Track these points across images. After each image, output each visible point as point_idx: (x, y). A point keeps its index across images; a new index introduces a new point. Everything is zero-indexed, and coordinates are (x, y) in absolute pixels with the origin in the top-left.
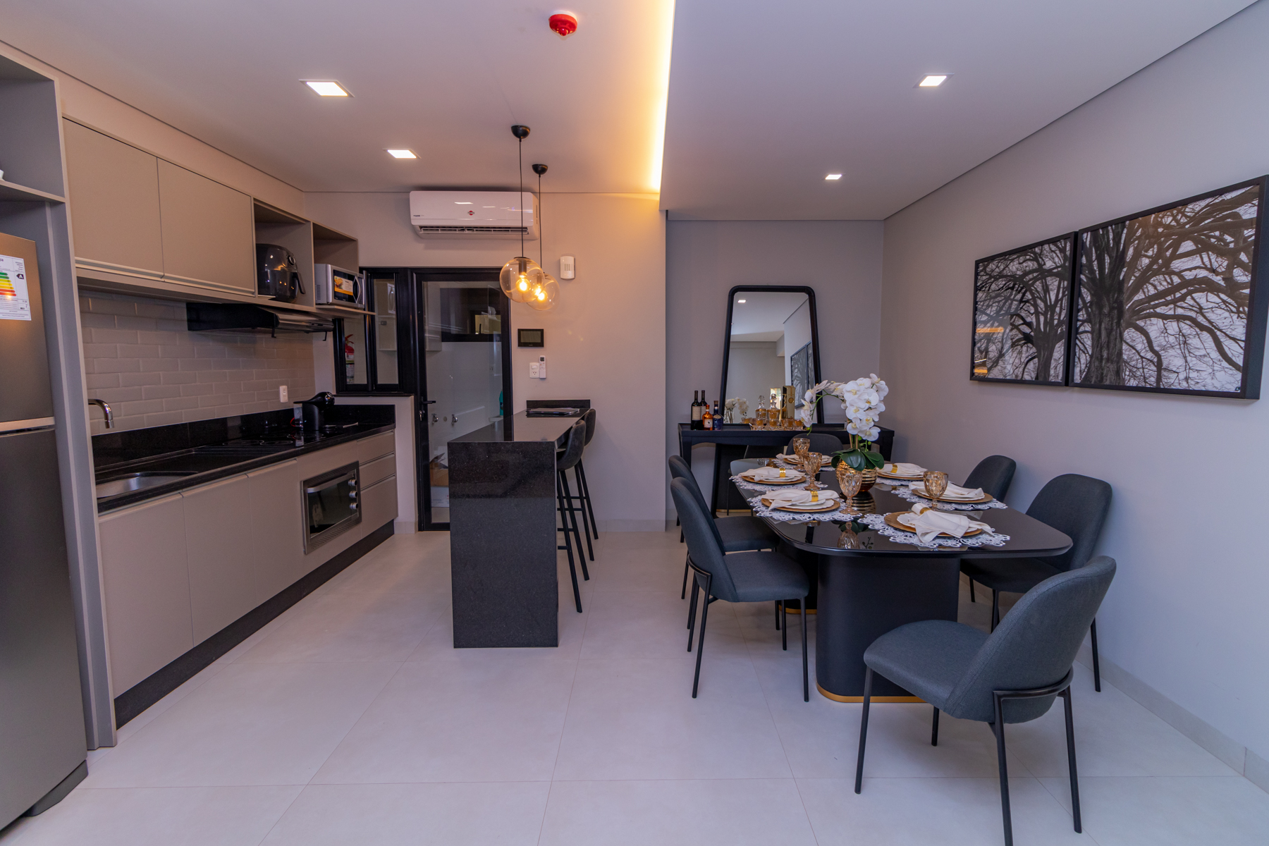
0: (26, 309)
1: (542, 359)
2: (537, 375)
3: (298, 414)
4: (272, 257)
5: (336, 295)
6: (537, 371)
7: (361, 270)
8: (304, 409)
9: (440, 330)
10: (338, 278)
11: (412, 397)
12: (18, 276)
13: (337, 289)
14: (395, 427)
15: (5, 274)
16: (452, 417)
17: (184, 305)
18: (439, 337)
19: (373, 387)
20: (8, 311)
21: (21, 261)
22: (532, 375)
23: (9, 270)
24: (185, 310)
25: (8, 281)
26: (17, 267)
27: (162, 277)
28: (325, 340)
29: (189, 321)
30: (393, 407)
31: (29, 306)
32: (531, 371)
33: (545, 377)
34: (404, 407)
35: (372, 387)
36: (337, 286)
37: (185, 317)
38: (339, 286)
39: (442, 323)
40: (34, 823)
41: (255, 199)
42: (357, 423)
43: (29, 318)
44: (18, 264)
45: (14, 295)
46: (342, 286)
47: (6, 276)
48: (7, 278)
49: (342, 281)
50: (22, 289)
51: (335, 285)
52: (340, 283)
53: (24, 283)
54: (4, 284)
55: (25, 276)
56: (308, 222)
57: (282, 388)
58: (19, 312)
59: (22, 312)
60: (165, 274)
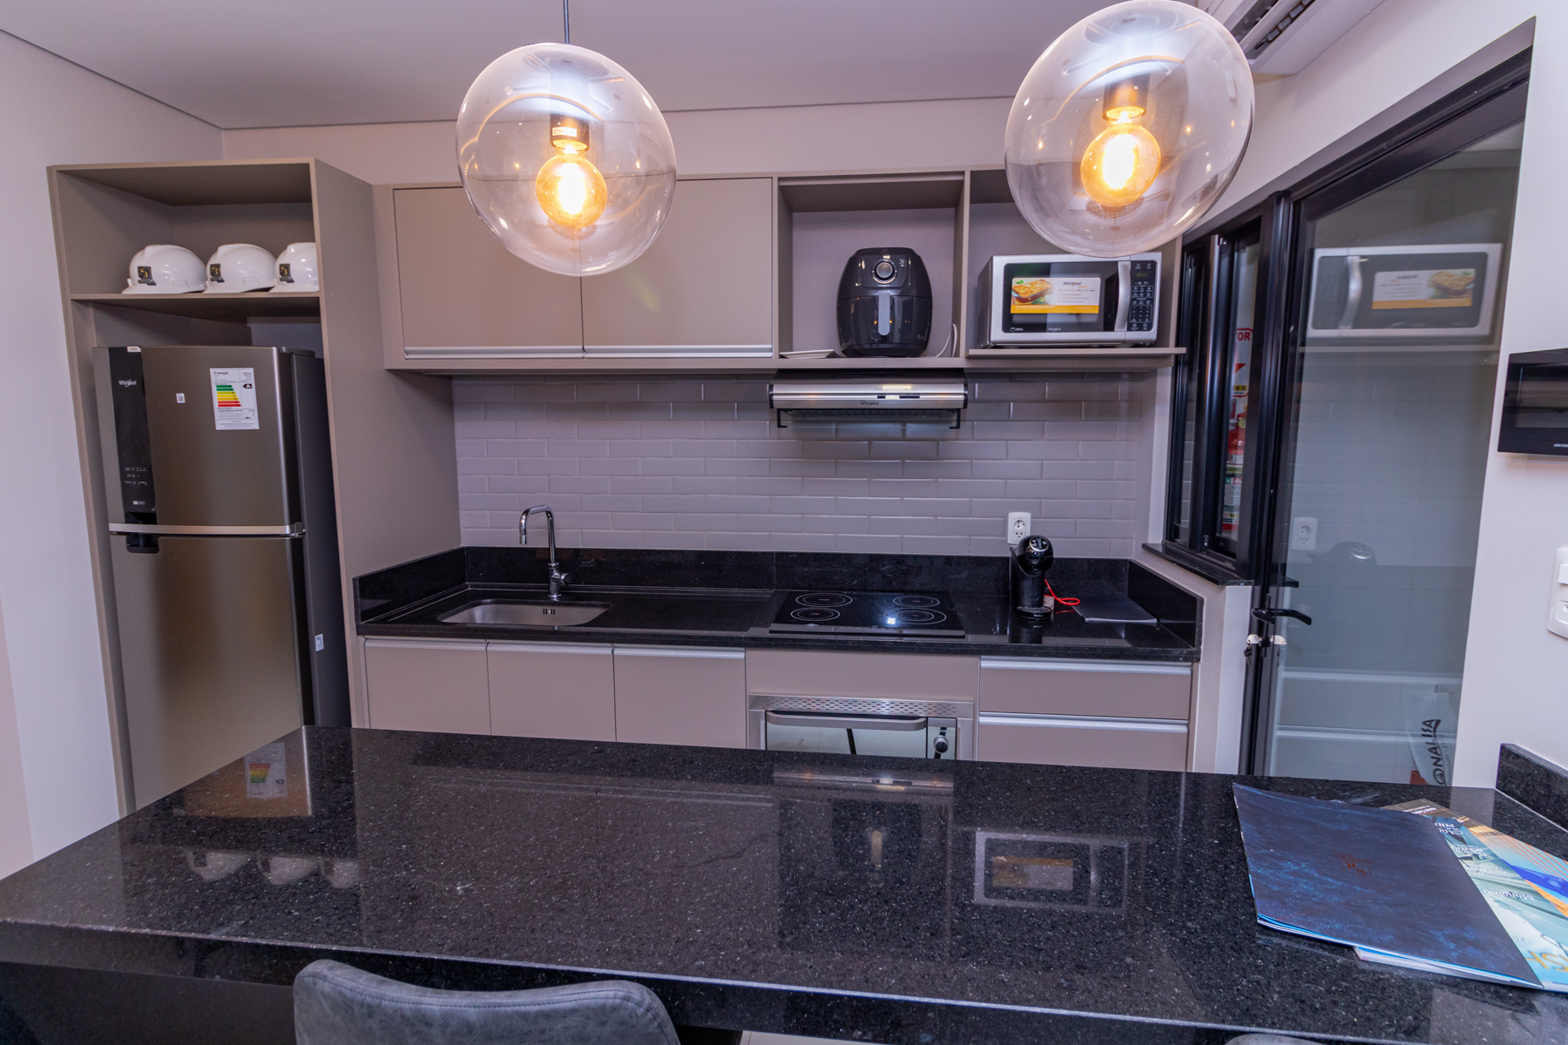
0: (252, 418)
5: (1016, 322)
10: (1027, 281)
12: (245, 386)
13: (1017, 308)
15: (230, 386)
20: (231, 422)
21: (251, 370)
23: (235, 382)
25: (233, 393)
26: (244, 378)
27: (584, 350)
31: (256, 415)
36: (1022, 301)
38: (1036, 299)
41: (780, 179)
43: (256, 427)
44: (246, 374)
45: (239, 405)
46: (1047, 298)
47: (229, 388)
48: (231, 390)
49: (1045, 286)
50: (249, 399)
51: (1014, 300)
52: (1035, 292)
53: (252, 392)
54: (227, 396)
55: (254, 386)
56: (962, 173)
57: (1013, 516)
58: (243, 422)
59: (248, 421)
60: (586, 347)
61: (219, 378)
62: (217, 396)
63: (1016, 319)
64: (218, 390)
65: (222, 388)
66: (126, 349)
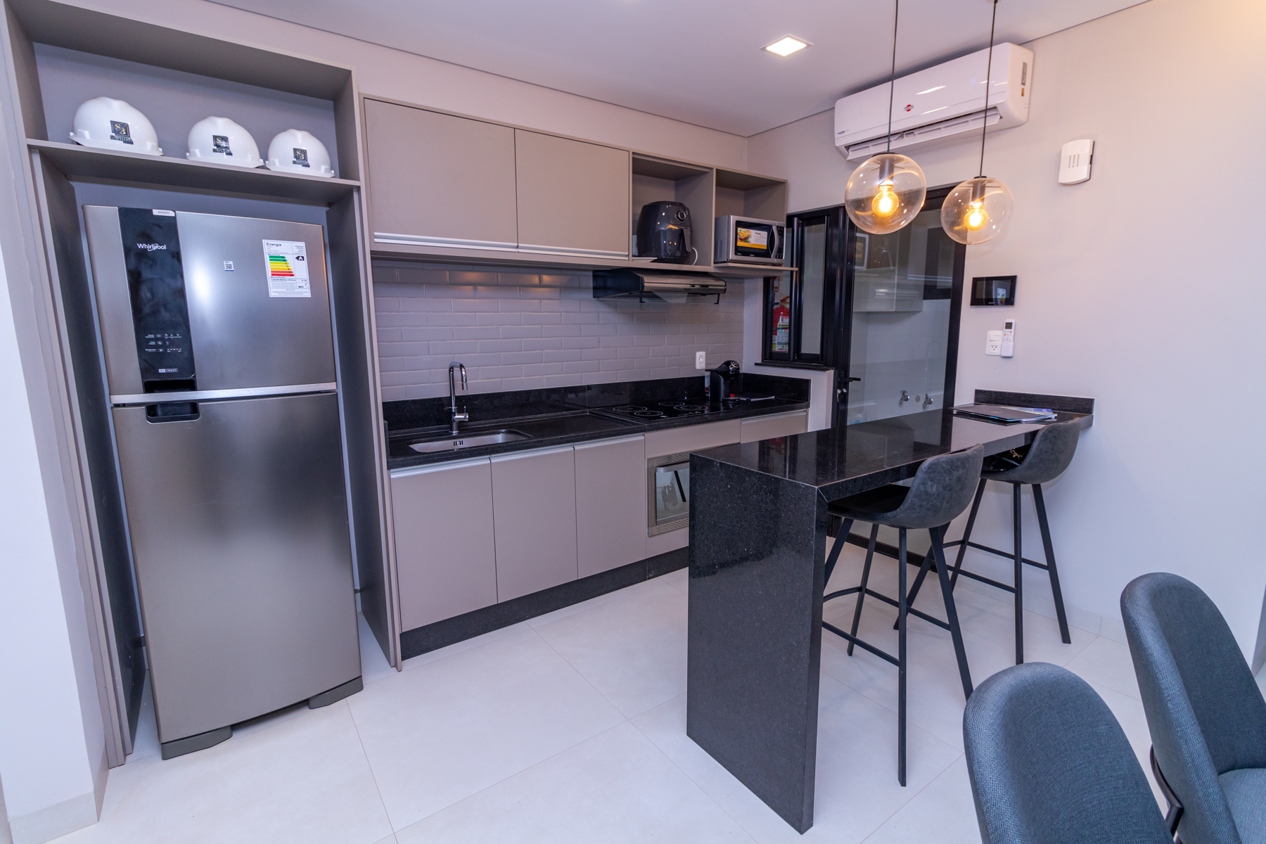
0: (305, 287)
1: (1009, 326)
2: (997, 352)
3: (707, 383)
4: (664, 214)
5: (738, 250)
6: (998, 343)
7: (790, 218)
8: (711, 377)
9: (923, 284)
10: (743, 230)
11: (832, 372)
12: (298, 258)
13: (740, 244)
14: (808, 406)
15: (283, 257)
16: (925, 397)
17: (591, 273)
18: (921, 292)
19: (796, 357)
20: (284, 290)
21: (303, 244)
22: (990, 351)
23: (287, 254)
24: (592, 278)
25: (286, 263)
26: (296, 250)
27: (518, 247)
28: (718, 303)
29: (595, 288)
30: (807, 382)
31: (308, 285)
32: (989, 344)
33: (1010, 355)
34: (821, 384)
35: (794, 357)
36: (741, 240)
37: (591, 284)
38: (745, 240)
39: (926, 275)
40: (305, 715)
41: (633, 153)
42: (774, 397)
43: (308, 295)
44: (298, 247)
45: (293, 275)
46: (750, 239)
47: (283, 259)
48: (284, 260)
49: (749, 233)
50: (301, 270)
51: (738, 239)
52: (746, 236)
53: (304, 264)
54: (280, 266)
55: (305, 258)
56: (711, 169)
57: (698, 354)
58: (296, 290)
59: (301, 290)
60: (520, 245)
61: (272, 249)
62: (270, 266)
63: (739, 249)
64: (270, 260)
65: (274, 258)
66: (151, 211)
